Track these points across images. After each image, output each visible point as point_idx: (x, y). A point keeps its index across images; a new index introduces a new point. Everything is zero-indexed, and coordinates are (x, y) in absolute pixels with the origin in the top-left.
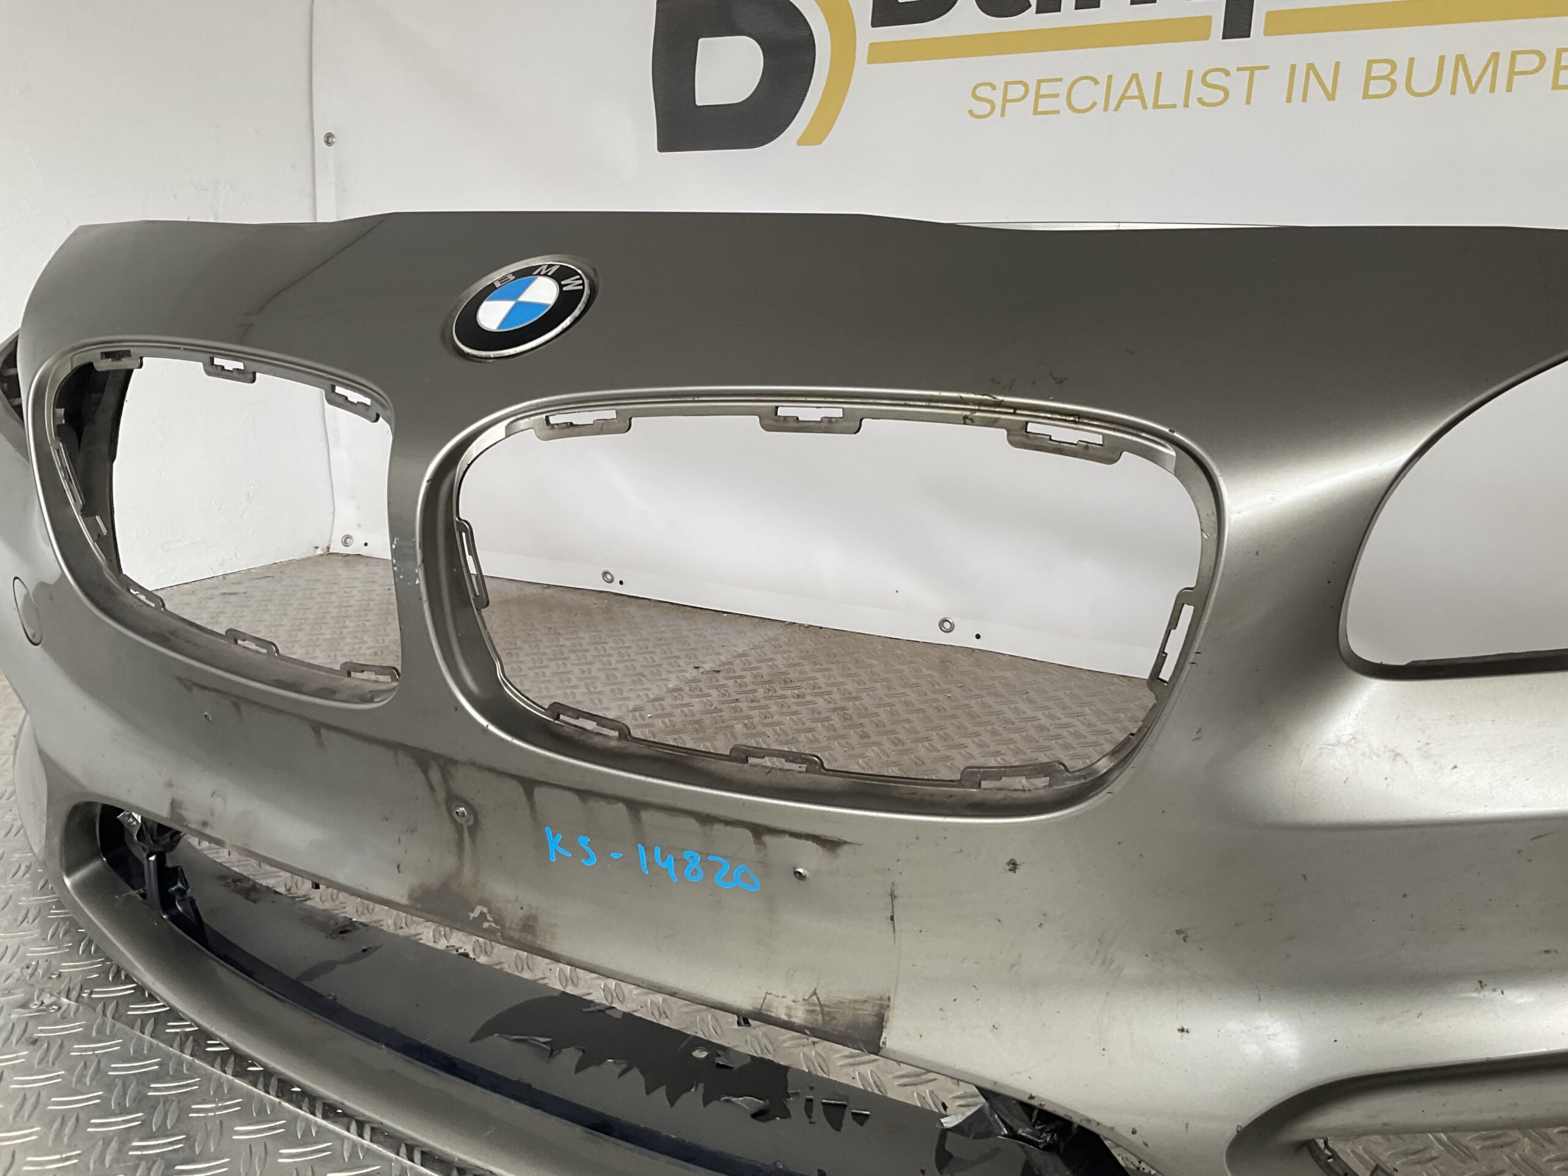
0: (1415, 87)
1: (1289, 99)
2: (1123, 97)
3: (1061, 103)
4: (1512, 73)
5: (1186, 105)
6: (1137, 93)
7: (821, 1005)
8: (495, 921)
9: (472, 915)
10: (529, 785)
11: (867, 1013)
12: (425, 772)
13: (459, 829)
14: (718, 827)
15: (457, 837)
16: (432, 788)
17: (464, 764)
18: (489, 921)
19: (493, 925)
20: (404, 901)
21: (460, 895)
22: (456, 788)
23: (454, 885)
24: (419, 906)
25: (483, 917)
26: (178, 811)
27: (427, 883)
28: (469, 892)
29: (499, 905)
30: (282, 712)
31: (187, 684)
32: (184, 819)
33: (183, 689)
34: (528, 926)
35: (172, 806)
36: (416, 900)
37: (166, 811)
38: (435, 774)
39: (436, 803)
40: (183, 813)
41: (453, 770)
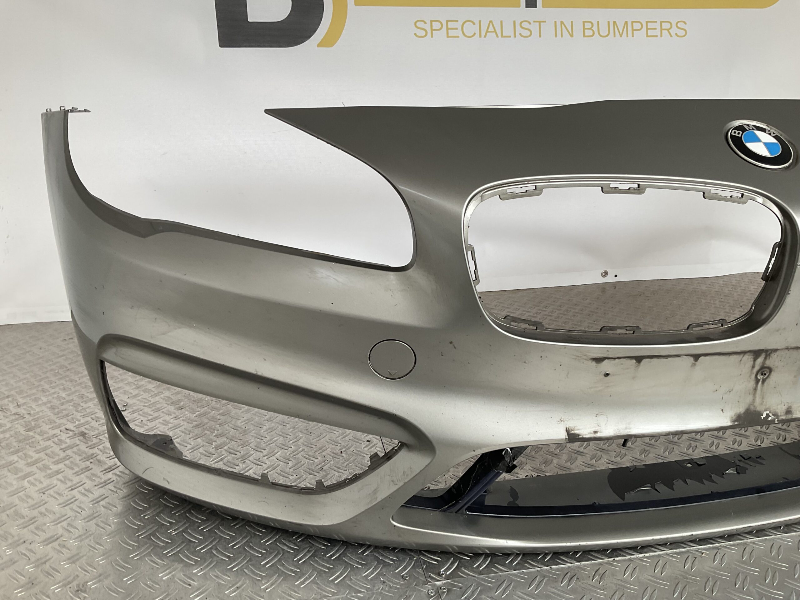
8: (774, 415)
9: (762, 417)
12: (755, 360)
13: (757, 381)
15: (754, 386)
16: (753, 367)
17: (782, 349)
18: (771, 416)
19: (773, 417)
20: (729, 424)
21: (755, 411)
22: (768, 363)
23: (752, 408)
24: (736, 423)
25: (768, 415)
26: (572, 432)
27: (739, 412)
28: (759, 408)
29: (774, 408)
30: (678, 356)
31: (599, 360)
32: (579, 435)
33: (594, 363)
34: (789, 411)
35: (567, 431)
36: (734, 421)
37: (563, 435)
38: (760, 360)
39: (751, 373)
40: (577, 432)
41: (772, 355)
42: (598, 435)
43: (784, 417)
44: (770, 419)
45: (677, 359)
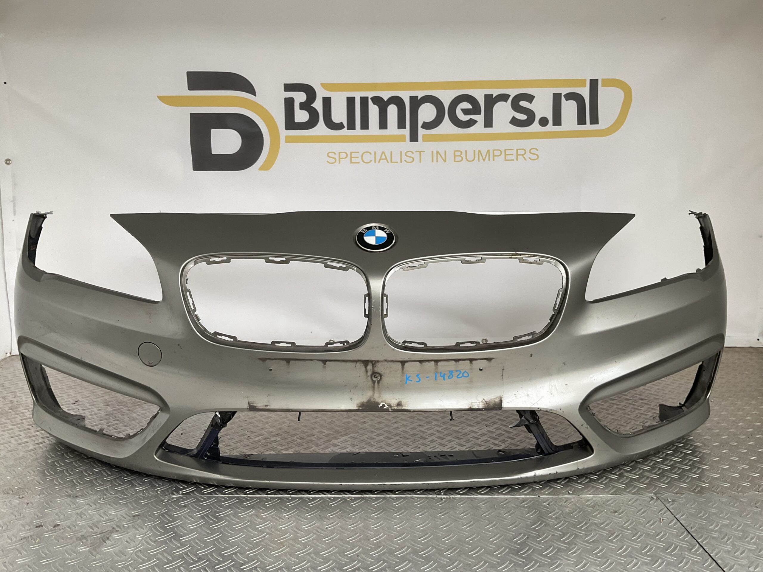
0: (469, 159)
1: (433, 161)
2: (380, 159)
3: (359, 160)
4: (494, 156)
5: (401, 162)
6: (385, 158)
7: (486, 402)
8: (388, 406)
9: (380, 406)
10: (403, 363)
11: (498, 400)
12: (366, 367)
13: (374, 382)
14: (460, 362)
15: (372, 385)
16: (367, 372)
17: (382, 361)
18: (386, 406)
20: (356, 408)
21: (375, 402)
22: (376, 369)
23: (372, 399)
24: (361, 408)
25: (384, 406)
26: (252, 405)
27: (362, 401)
28: (378, 400)
29: (389, 401)
30: (311, 360)
31: (264, 360)
32: (256, 407)
33: (261, 362)
34: (399, 404)
35: (249, 404)
36: (359, 407)
37: (246, 406)
38: (369, 367)
39: (367, 376)
40: (255, 405)
41: (377, 364)
42: (268, 408)
43: (396, 408)
44: (385, 408)
45: (311, 362)
